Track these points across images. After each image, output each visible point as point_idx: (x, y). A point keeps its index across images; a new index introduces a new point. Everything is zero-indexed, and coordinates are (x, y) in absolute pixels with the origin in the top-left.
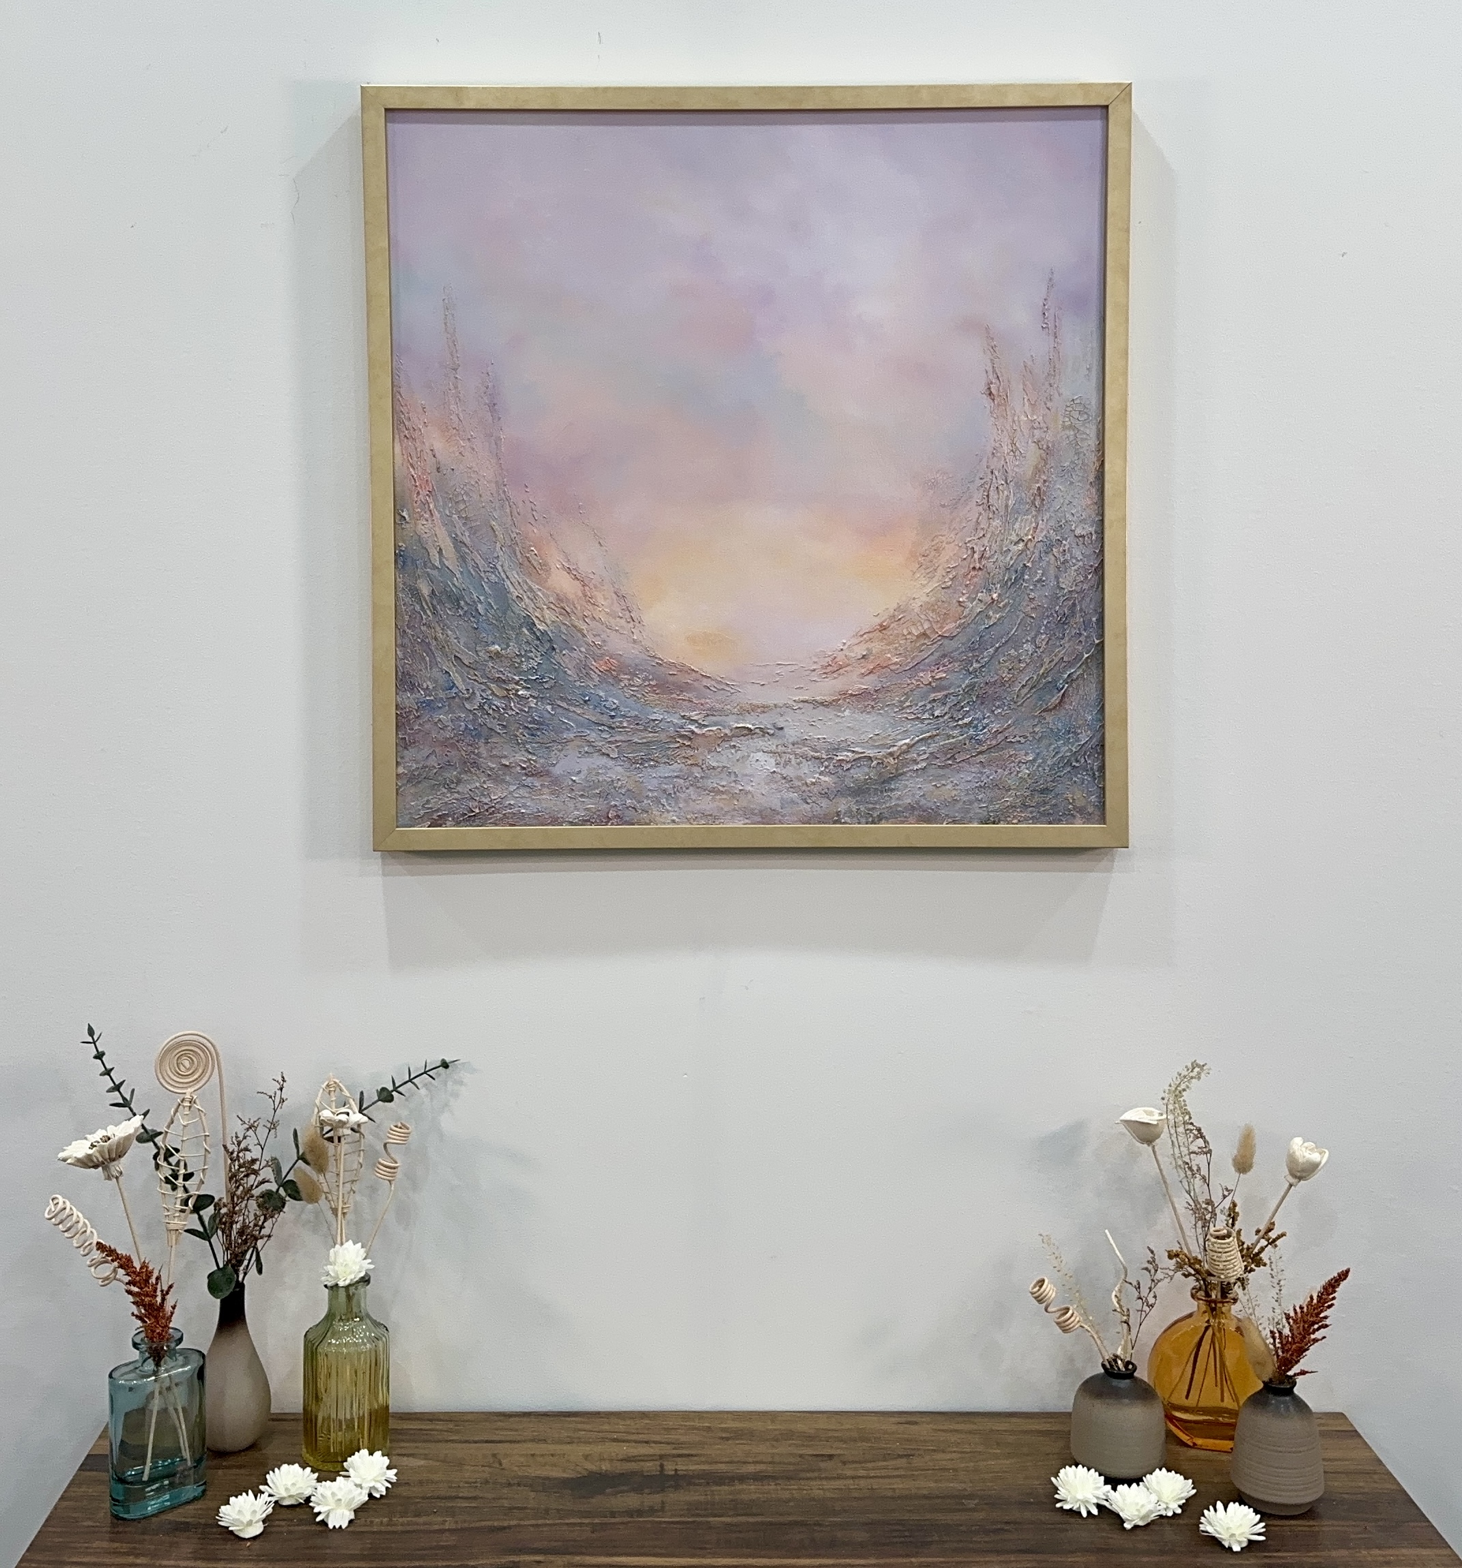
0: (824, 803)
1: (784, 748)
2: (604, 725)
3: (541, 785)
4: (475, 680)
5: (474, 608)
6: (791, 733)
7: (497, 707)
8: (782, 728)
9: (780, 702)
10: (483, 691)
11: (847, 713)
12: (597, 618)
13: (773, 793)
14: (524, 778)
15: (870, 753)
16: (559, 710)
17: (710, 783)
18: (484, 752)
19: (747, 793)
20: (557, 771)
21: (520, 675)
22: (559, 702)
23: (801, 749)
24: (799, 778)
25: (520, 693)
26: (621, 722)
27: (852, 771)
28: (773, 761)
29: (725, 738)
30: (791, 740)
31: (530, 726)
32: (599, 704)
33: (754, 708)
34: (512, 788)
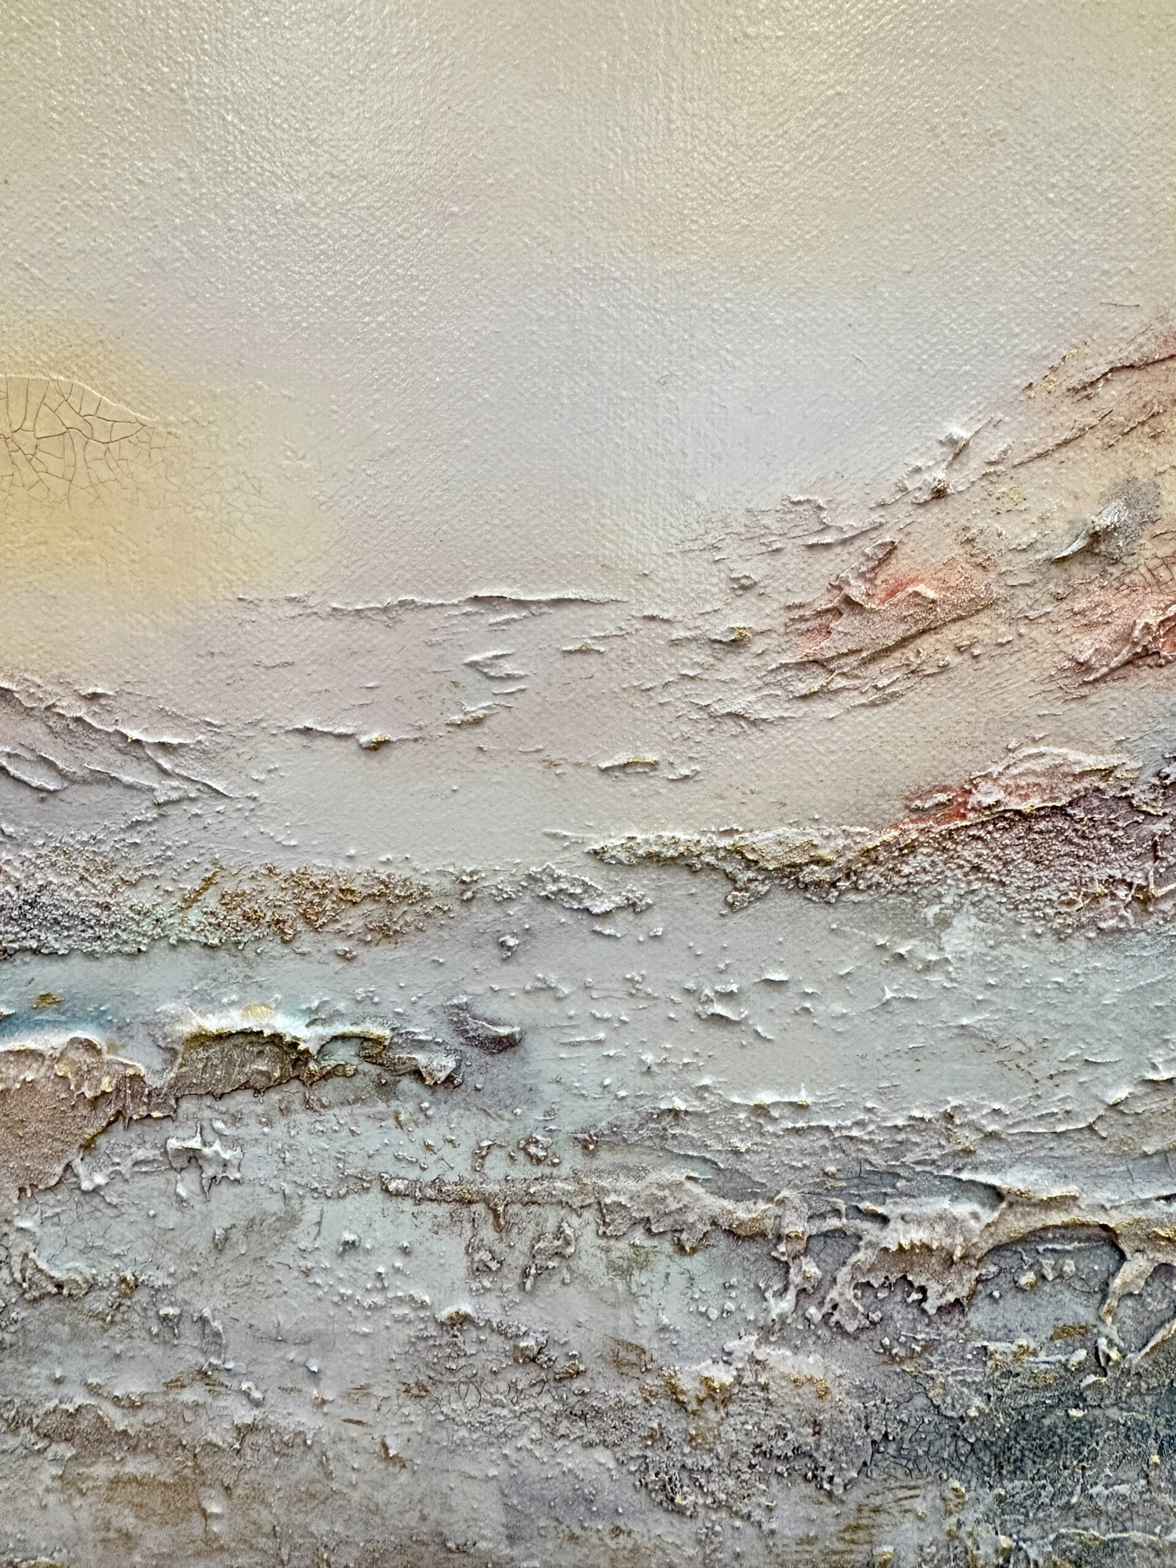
0: (791, 1511)
1: (523, 1170)
6: (579, 1072)
8: (506, 1044)
9: (497, 864)
11: (961, 938)
13: (458, 1449)
15: (1110, 1202)
17: (53, 1382)
19: (288, 1446)
23: (637, 1172)
24: (630, 1361)
27: (976, 1318)
28: (450, 1251)
29: (133, 1104)
30: (569, 1121)
33: (320, 904)
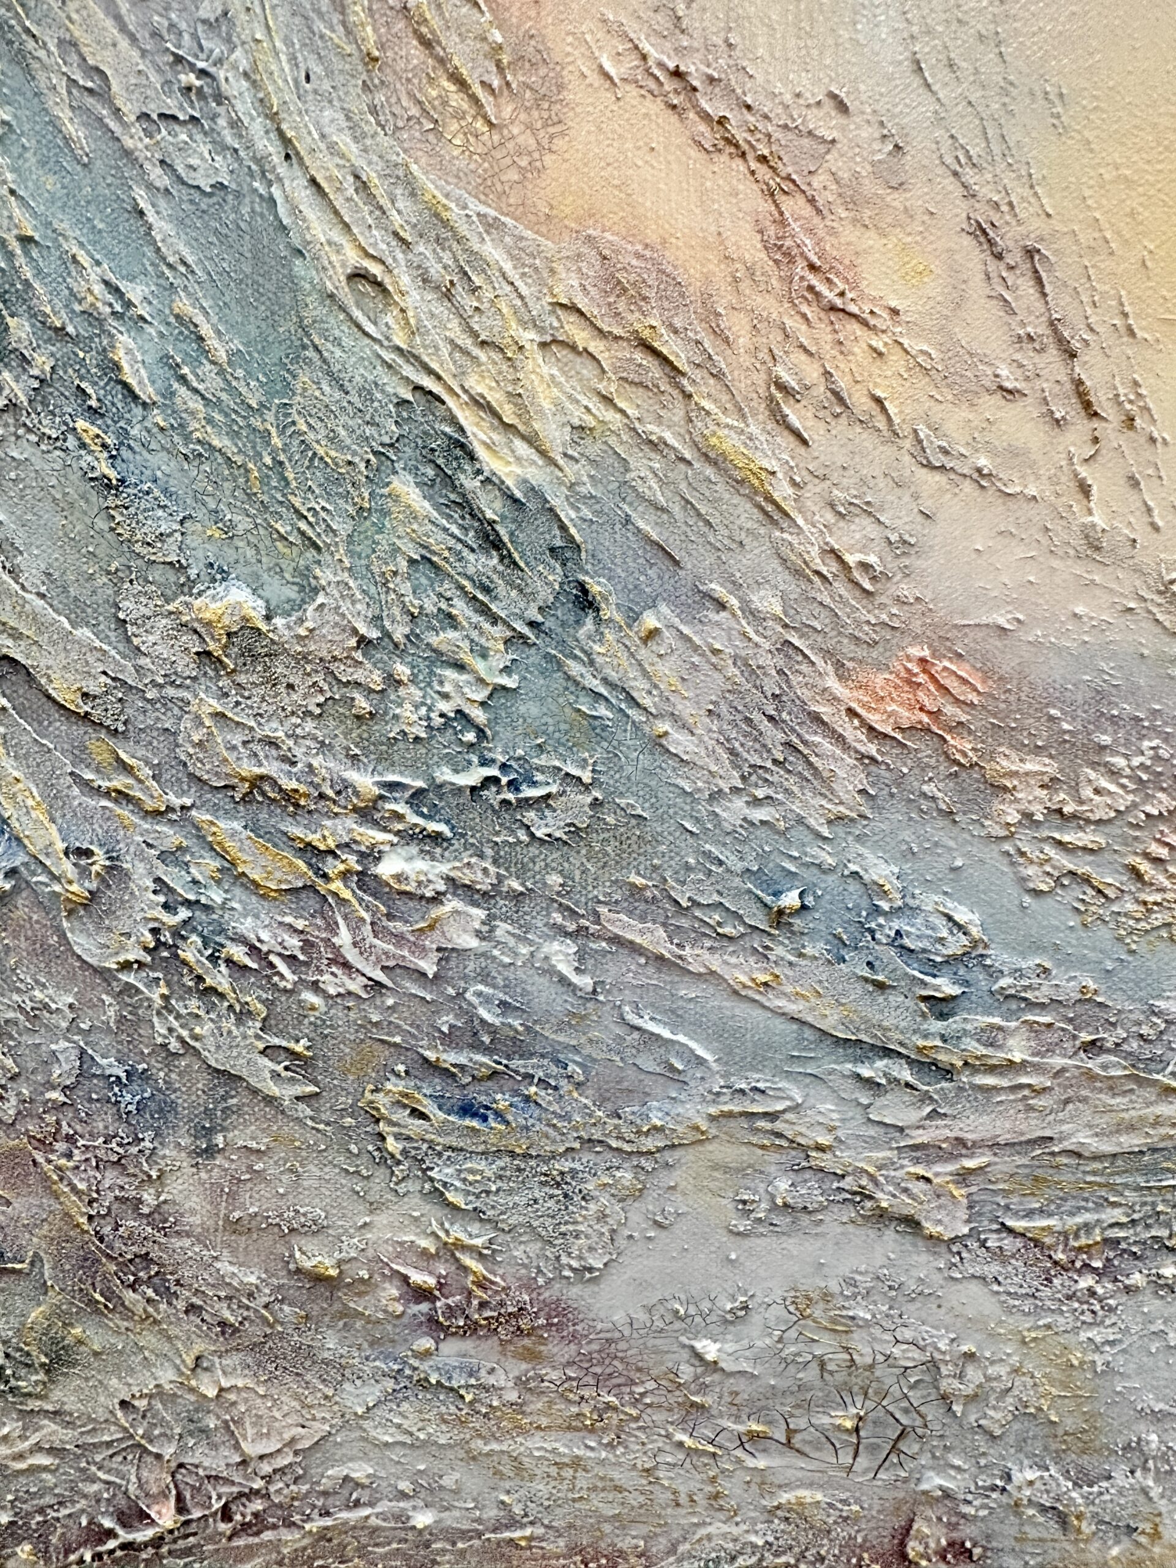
2: (887, 1053)
3: (521, 1382)
4: (121, 796)
5: (91, 359)
7: (253, 950)
10: (168, 857)
12: (860, 402)
14: (427, 1343)
16: (624, 970)
18: (194, 1202)
20: (612, 1305)
21: (384, 759)
22: (624, 924)
25: (386, 869)
26: (991, 1037)
31: (450, 1058)
32: (861, 928)
34: (358, 1397)
